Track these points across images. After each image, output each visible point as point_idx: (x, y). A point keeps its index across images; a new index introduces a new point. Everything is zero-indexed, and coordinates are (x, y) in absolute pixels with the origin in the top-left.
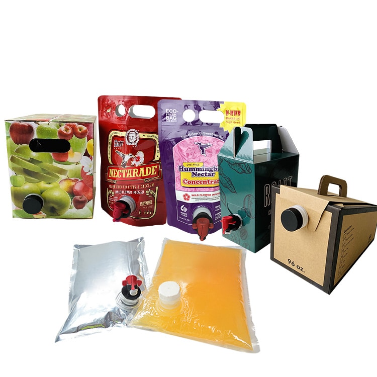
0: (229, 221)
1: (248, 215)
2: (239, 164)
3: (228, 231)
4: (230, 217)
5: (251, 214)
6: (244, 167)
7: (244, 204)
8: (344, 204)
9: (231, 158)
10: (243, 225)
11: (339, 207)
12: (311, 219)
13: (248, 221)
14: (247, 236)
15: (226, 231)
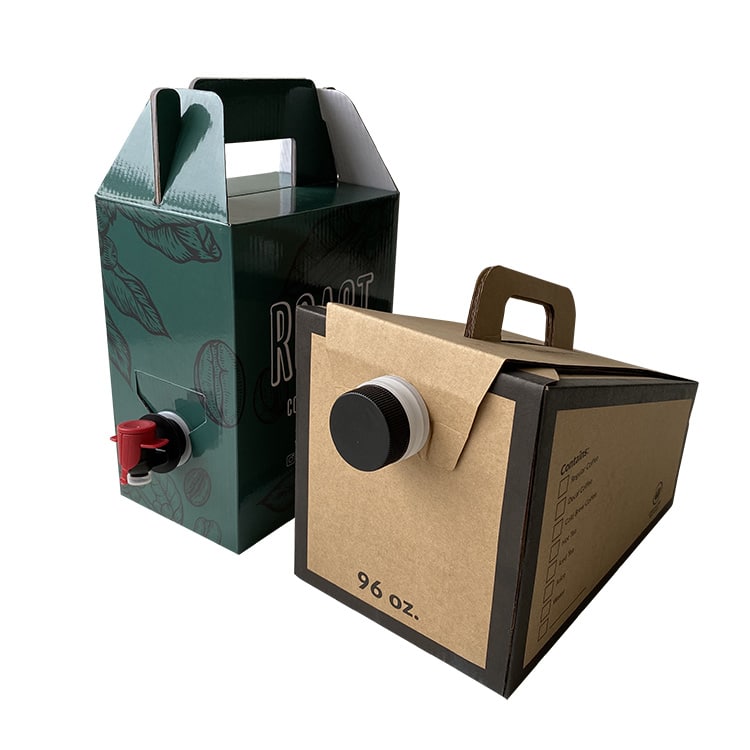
0: (145, 436)
2: (176, 227)
3: (139, 473)
4: (148, 424)
5: (221, 414)
6: (193, 240)
7: (197, 375)
8: (562, 370)
9: (148, 205)
10: (196, 453)
11: (540, 380)
12: (442, 425)
13: (212, 440)
14: (209, 493)
15: (132, 476)
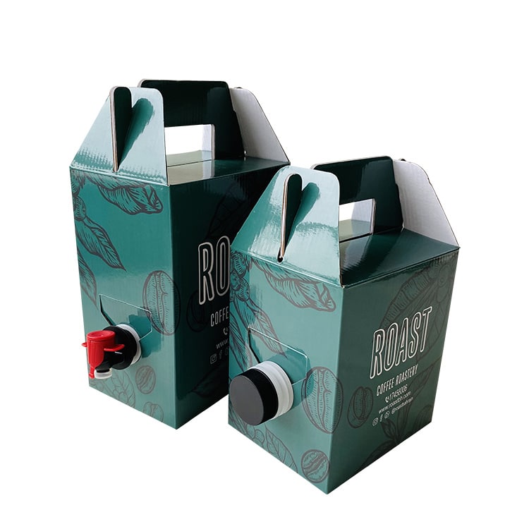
0: (106, 342)
1: (155, 327)
2: (129, 189)
3: (103, 370)
4: (109, 333)
5: (163, 325)
6: (141, 198)
7: (145, 297)
9: (109, 173)
10: (144, 355)
13: (156, 345)
14: (154, 384)
15: (98, 372)
